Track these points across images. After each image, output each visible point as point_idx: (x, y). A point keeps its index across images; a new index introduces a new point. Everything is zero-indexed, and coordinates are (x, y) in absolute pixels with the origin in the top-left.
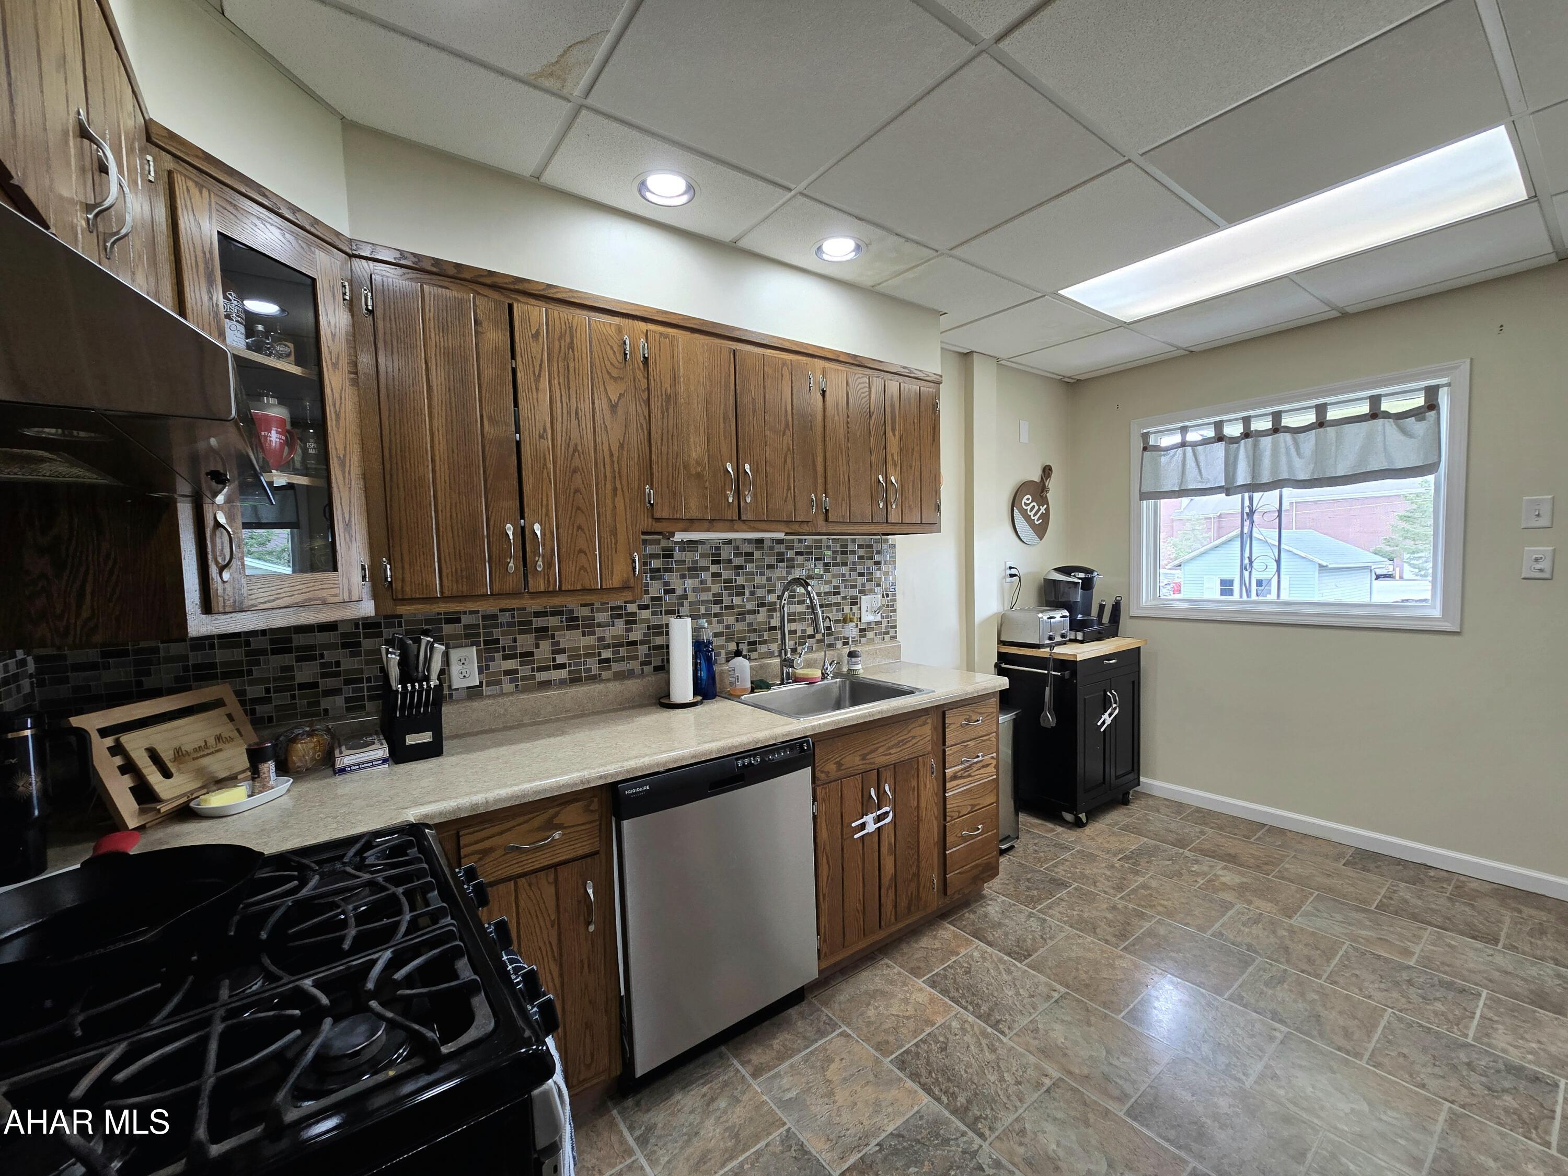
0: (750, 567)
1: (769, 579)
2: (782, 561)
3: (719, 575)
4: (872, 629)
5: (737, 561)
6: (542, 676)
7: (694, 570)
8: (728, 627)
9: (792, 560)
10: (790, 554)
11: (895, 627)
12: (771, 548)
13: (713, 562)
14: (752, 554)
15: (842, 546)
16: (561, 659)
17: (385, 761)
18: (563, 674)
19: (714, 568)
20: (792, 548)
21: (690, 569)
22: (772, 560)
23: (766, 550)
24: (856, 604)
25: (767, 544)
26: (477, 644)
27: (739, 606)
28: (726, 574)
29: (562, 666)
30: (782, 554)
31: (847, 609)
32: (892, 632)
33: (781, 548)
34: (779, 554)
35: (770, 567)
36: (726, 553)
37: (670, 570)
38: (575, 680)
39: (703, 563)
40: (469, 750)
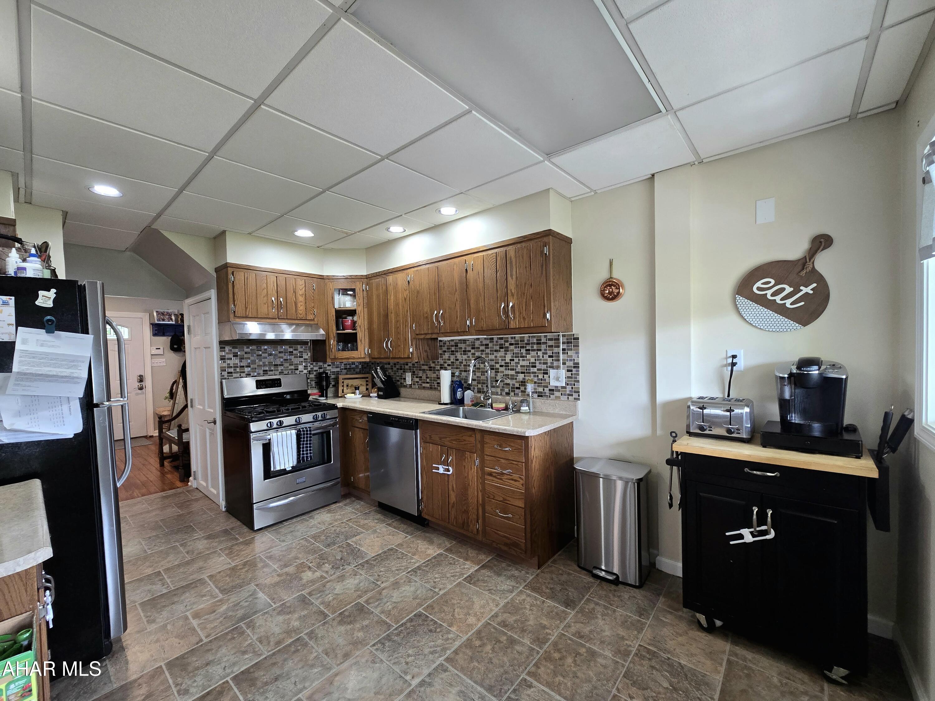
0: (488, 351)
1: (496, 357)
2: (502, 348)
3: (474, 354)
4: (559, 391)
5: (482, 348)
6: (424, 385)
7: (465, 352)
8: (478, 377)
9: (508, 347)
10: (507, 344)
11: (578, 392)
12: (497, 342)
13: (472, 348)
14: (488, 345)
15: (537, 340)
16: (428, 380)
17: (376, 397)
18: (428, 385)
19: (473, 351)
20: (507, 341)
21: (464, 351)
22: (497, 348)
23: (495, 343)
24: (547, 374)
25: (495, 340)
26: (411, 372)
27: (482, 368)
28: (477, 354)
29: (428, 383)
30: (502, 344)
31: (541, 376)
32: (575, 395)
33: (502, 342)
34: (500, 345)
35: (496, 351)
36: (477, 344)
37: (457, 351)
38: (431, 388)
39: (468, 348)
40: (405, 401)
